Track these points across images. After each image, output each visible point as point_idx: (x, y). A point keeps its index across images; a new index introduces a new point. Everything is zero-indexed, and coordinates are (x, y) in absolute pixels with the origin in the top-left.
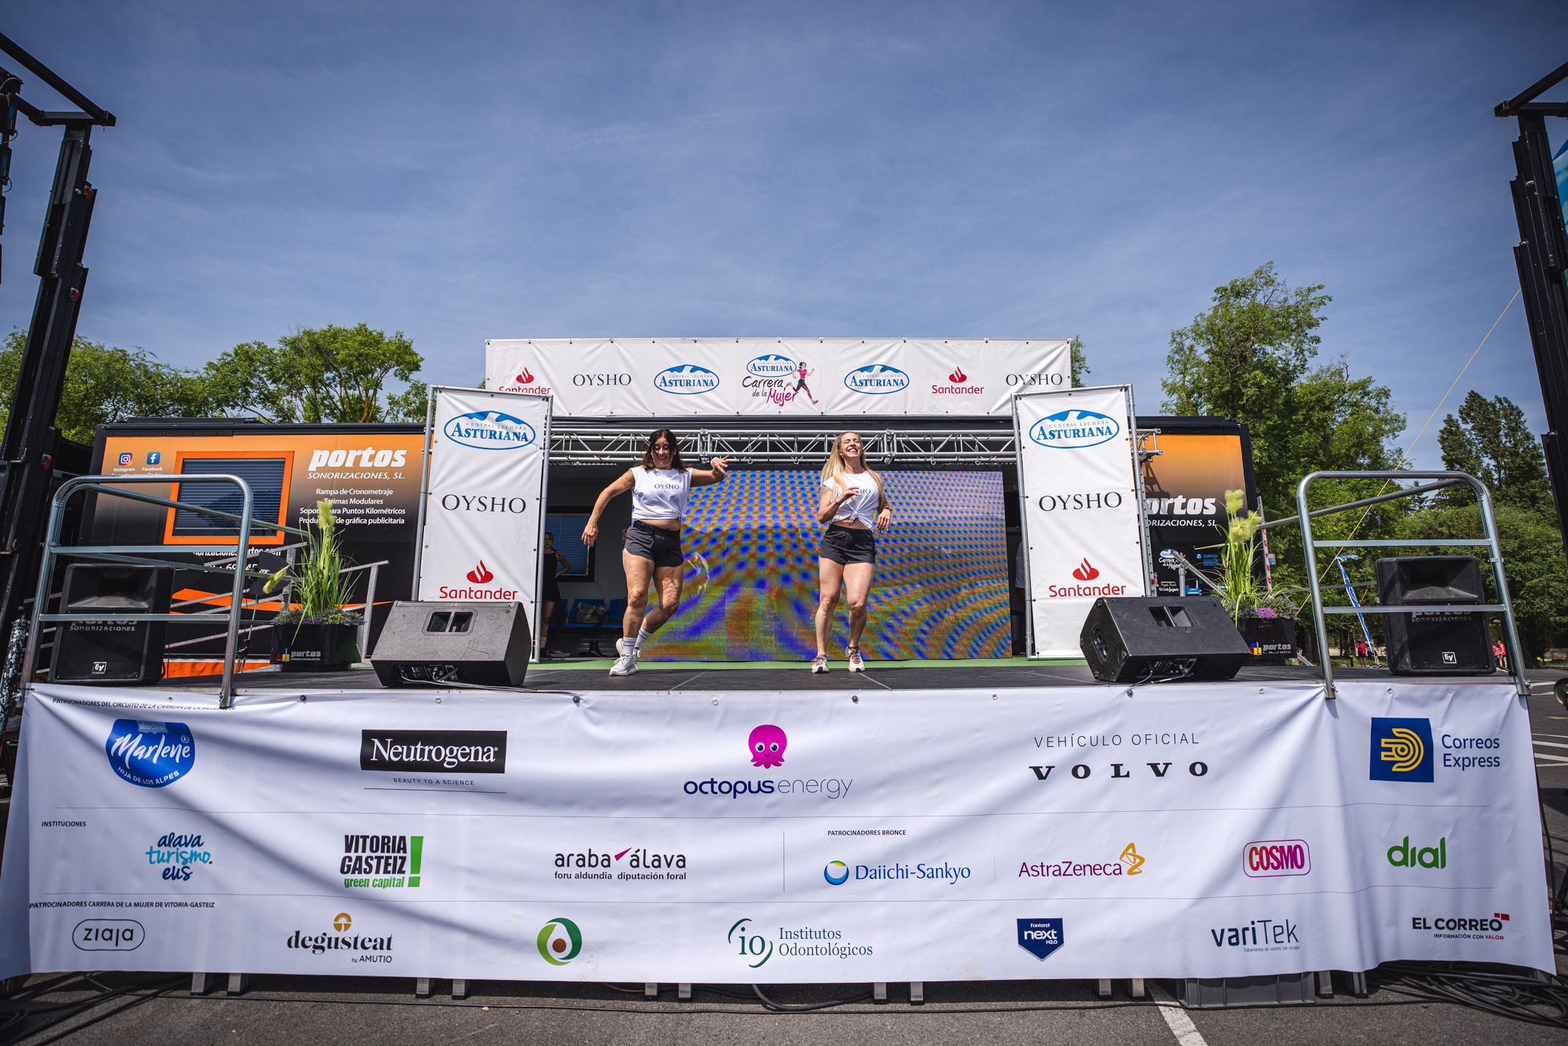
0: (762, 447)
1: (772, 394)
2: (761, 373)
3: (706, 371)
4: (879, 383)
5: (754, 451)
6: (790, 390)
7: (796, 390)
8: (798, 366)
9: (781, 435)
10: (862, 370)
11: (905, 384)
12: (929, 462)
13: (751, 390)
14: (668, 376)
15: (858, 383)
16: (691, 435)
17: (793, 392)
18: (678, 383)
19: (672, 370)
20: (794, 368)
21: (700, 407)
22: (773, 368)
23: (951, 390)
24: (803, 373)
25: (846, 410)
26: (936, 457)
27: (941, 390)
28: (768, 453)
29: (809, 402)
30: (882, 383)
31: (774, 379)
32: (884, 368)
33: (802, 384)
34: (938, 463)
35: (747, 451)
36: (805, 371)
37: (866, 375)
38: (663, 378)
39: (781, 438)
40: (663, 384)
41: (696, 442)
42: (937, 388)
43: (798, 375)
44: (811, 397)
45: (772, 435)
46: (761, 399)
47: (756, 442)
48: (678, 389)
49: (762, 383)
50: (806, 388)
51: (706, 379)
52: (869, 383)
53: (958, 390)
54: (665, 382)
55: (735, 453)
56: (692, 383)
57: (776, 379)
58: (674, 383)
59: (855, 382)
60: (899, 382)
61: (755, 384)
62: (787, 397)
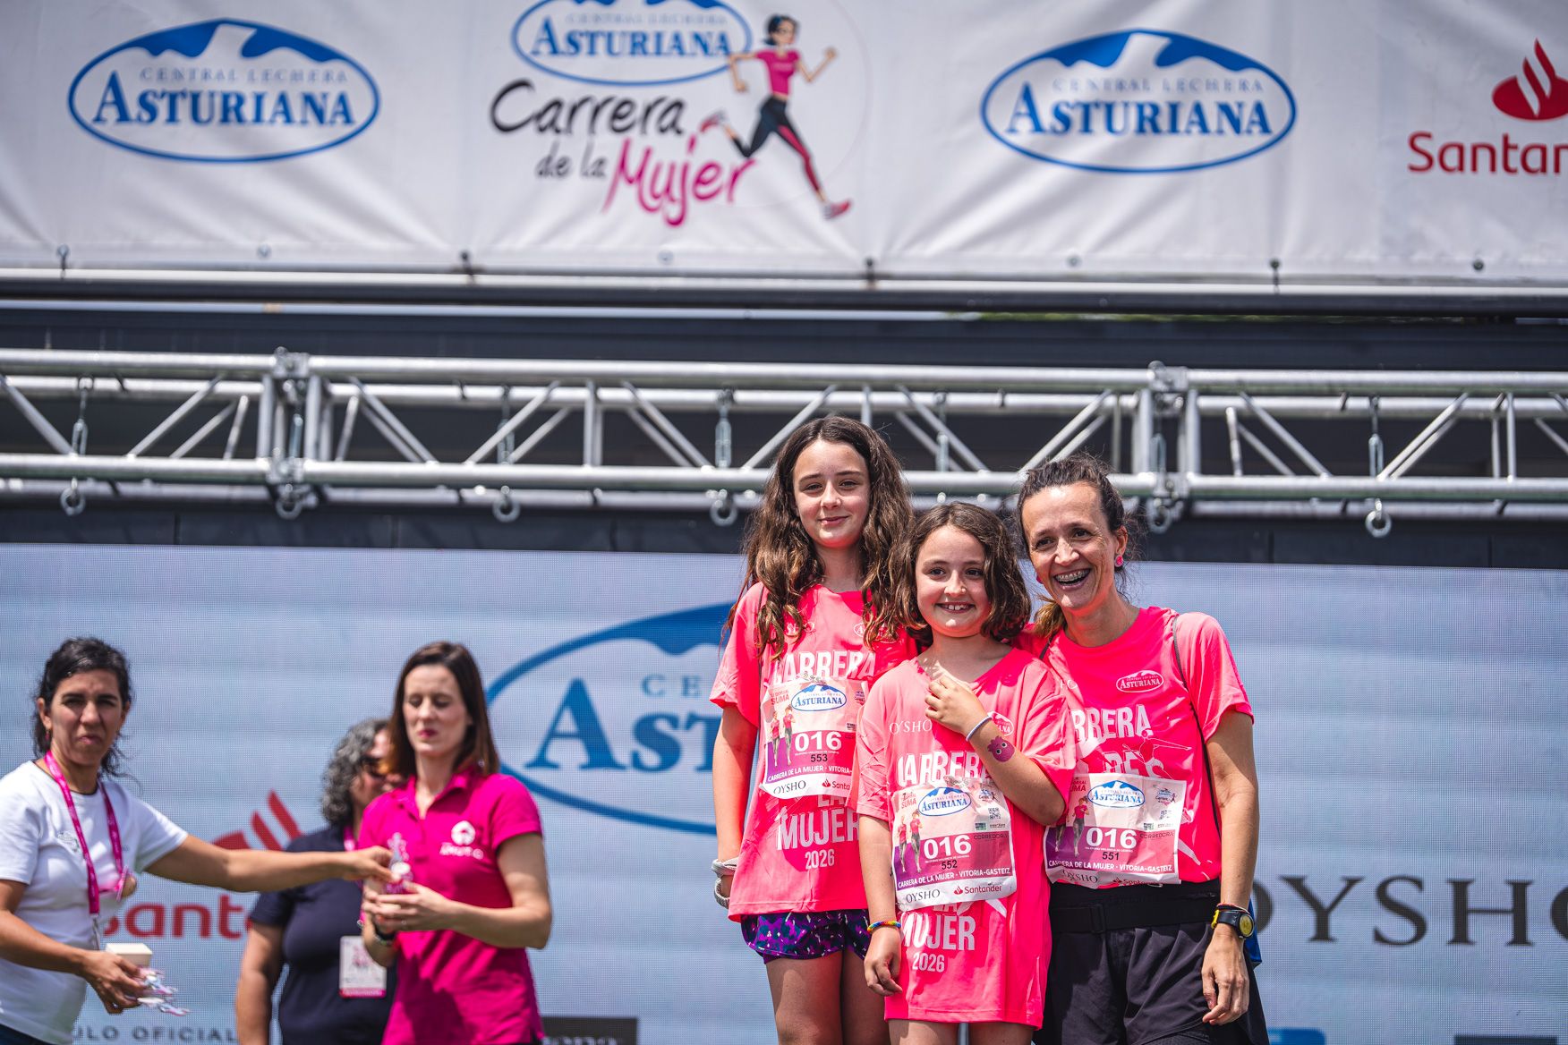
0: (564, 446)
1: (633, 168)
2: (582, 65)
3: (320, 53)
4: (1149, 122)
5: (524, 460)
6: (717, 149)
7: (747, 152)
8: (759, 34)
9: (640, 383)
10: (1068, 54)
11: (1276, 126)
12: (1361, 519)
13: (533, 145)
14: (136, 74)
15: (1047, 118)
16: (233, 375)
17: (732, 159)
18: (184, 108)
19: (155, 44)
20: (737, 44)
21: (282, 225)
22: (638, 44)
23: (1502, 156)
24: (782, 69)
25: (985, 250)
26: (1387, 496)
27: (1452, 158)
28: (587, 471)
29: (809, 208)
30: (1163, 121)
31: (642, 97)
32: (1177, 49)
33: (774, 119)
34: (1397, 521)
35: (492, 458)
36: (793, 57)
37: (1085, 80)
38: (114, 83)
39: (646, 395)
40: (111, 113)
41: (254, 403)
42: (1433, 148)
43: (758, 77)
44: (815, 184)
45: (612, 382)
46: (575, 186)
47: (542, 415)
48: (184, 137)
49: (585, 113)
50: (794, 142)
51: (316, 89)
52: (1098, 119)
53: (1534, 159)
54: (119, 102)
55: (432, 468)
56: (248, 110)
57: (649, 95)
58: (162, 107)
59: (1033, 114)
60: (1247, 115)
61: (549, 118)
62: (702, 181)
